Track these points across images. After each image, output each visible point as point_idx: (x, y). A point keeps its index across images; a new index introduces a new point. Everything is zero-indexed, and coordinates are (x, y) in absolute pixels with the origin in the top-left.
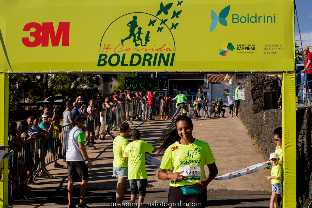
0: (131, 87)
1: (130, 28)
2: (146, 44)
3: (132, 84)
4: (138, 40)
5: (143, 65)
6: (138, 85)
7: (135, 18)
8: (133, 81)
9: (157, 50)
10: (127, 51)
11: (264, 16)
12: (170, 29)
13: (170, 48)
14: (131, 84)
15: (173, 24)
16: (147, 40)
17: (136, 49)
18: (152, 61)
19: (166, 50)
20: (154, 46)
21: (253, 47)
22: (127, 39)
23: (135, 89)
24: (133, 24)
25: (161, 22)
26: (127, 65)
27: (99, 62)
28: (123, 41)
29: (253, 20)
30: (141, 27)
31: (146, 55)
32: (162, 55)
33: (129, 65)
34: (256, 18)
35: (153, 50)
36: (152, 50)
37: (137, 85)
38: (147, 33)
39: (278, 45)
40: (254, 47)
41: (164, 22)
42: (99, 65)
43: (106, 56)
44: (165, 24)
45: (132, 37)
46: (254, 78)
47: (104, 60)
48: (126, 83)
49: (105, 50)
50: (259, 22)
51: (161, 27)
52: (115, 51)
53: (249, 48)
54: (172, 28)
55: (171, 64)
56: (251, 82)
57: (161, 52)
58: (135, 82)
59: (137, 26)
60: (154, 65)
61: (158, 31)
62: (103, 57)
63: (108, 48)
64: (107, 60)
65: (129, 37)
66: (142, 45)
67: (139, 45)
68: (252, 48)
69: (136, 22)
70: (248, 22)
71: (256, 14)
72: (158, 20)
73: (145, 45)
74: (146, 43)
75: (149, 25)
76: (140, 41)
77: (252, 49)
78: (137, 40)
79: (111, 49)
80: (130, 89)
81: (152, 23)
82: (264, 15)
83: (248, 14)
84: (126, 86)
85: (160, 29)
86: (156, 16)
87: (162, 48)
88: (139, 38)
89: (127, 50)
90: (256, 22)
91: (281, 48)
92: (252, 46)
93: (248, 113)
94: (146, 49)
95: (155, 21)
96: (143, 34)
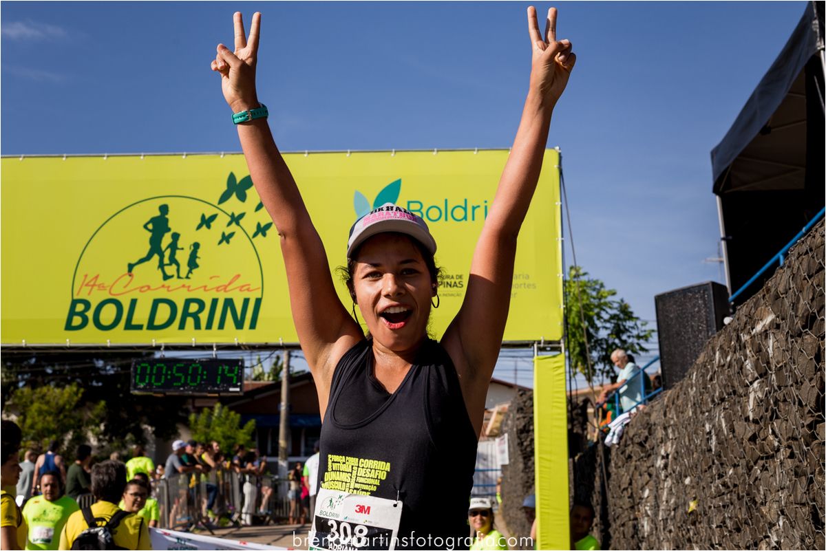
0: (150, 384)
1: (150, 234)
2: (190, 275)
3: (151, 374)
4: (170, 264)
5: (182, 326)
6: (166, 379)
7: (164, 209)
8: (155, 367)
9: (217, 291)
10: (141, 291)
11: (486, 204)
12: (251, 236)
13: (249, 285)
14: (147, 377)
15: (259, 225)
16: (193, 264)
17: (163, 286)
18: (204, 316)
19: (241, 290)
20: (211, 278)
21: (457, 281)
22: (141, 261)
23: (158, 387)
24: (159, 225)
25: (229, 219)
26: (140, 327)
27: (69, 320)
28: (131, 267)
29: (459, 213)
30: (178, 232)
31: (188, 302)
32: (229, 303)
33: (145, 327)
34: (465, 209)
35: (207, 289)
36: (205, 290)
37: (163, 377)
38: (192, 248)
39: (521, 277)
40: (460, 280)
41: (236, 219)
42: (69, 327)
43: (87, 305)
44: (238, 224)
45: (156, 258)
46: (525, 399)
47: (82, 314)
48: (136, 374)
49: (86, 289)
50: (473, 219)
51: (228, 232)
52: (113, 292)
53: (447, 283)
54: (255, 235)
55: (253, 326)
56: (518, 411)
57: (228, 296)
58: (160, 369)
59: (169, 230)
60: (209, 326)
61: (220, 242)
62: (80, 308)
63: (94, 285)
64: (90, 314)
65: (148, 257)
66: (179, 277)
67: (172, 276)
68: (455, 283)
69: (167, 220)
70: (446, 219)
71: (466, 200)
72: (221, 214)
73: (187, 277)
74: (190, 272)
75: (199, 227)
76: (174, 267)
77: (457, 286)
78: (167, 265)
79: (102, 287)
80: (144, 389)
81: (206, 222)
82: (486, 202)
83: (446, 201)
84: (137, 381)
85: (226, 238)
86: (216, 204)
87: (230, 284)
88: (173, 260)
89: (141, 289)
90: (466, 220)
91: (527, 282)
92: (455, 277)
93: (515, 495)
94: (189, 287)
95: (213, 217)
96: (182, 249)
